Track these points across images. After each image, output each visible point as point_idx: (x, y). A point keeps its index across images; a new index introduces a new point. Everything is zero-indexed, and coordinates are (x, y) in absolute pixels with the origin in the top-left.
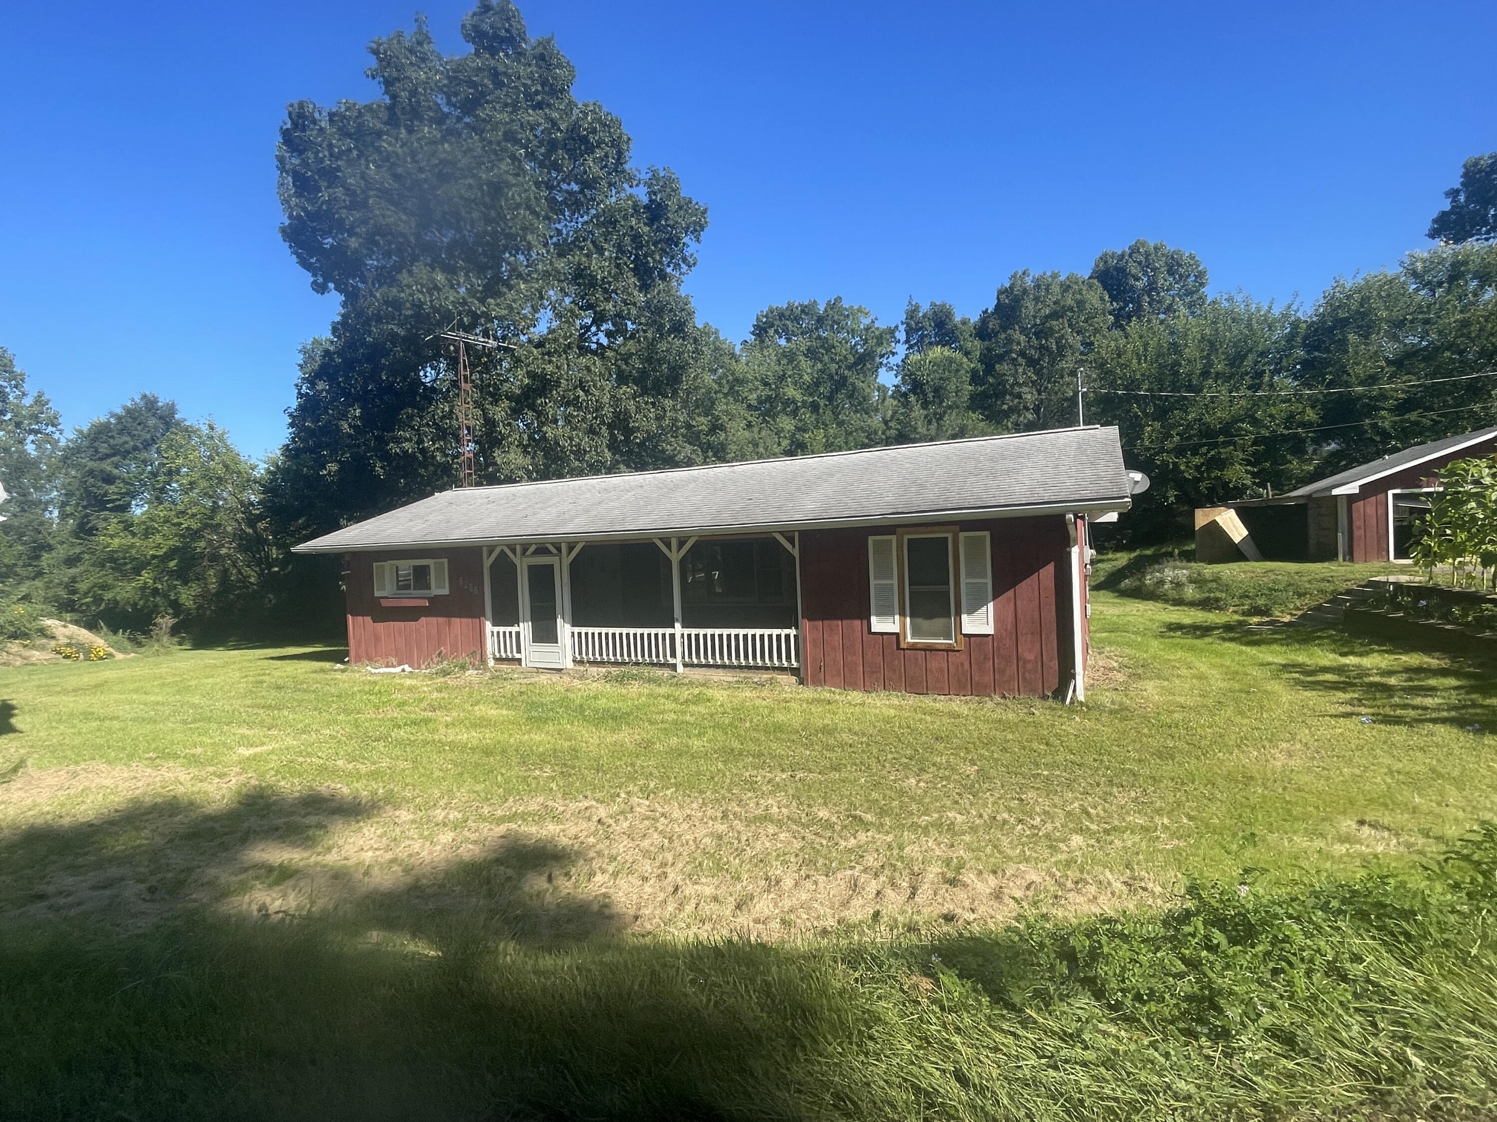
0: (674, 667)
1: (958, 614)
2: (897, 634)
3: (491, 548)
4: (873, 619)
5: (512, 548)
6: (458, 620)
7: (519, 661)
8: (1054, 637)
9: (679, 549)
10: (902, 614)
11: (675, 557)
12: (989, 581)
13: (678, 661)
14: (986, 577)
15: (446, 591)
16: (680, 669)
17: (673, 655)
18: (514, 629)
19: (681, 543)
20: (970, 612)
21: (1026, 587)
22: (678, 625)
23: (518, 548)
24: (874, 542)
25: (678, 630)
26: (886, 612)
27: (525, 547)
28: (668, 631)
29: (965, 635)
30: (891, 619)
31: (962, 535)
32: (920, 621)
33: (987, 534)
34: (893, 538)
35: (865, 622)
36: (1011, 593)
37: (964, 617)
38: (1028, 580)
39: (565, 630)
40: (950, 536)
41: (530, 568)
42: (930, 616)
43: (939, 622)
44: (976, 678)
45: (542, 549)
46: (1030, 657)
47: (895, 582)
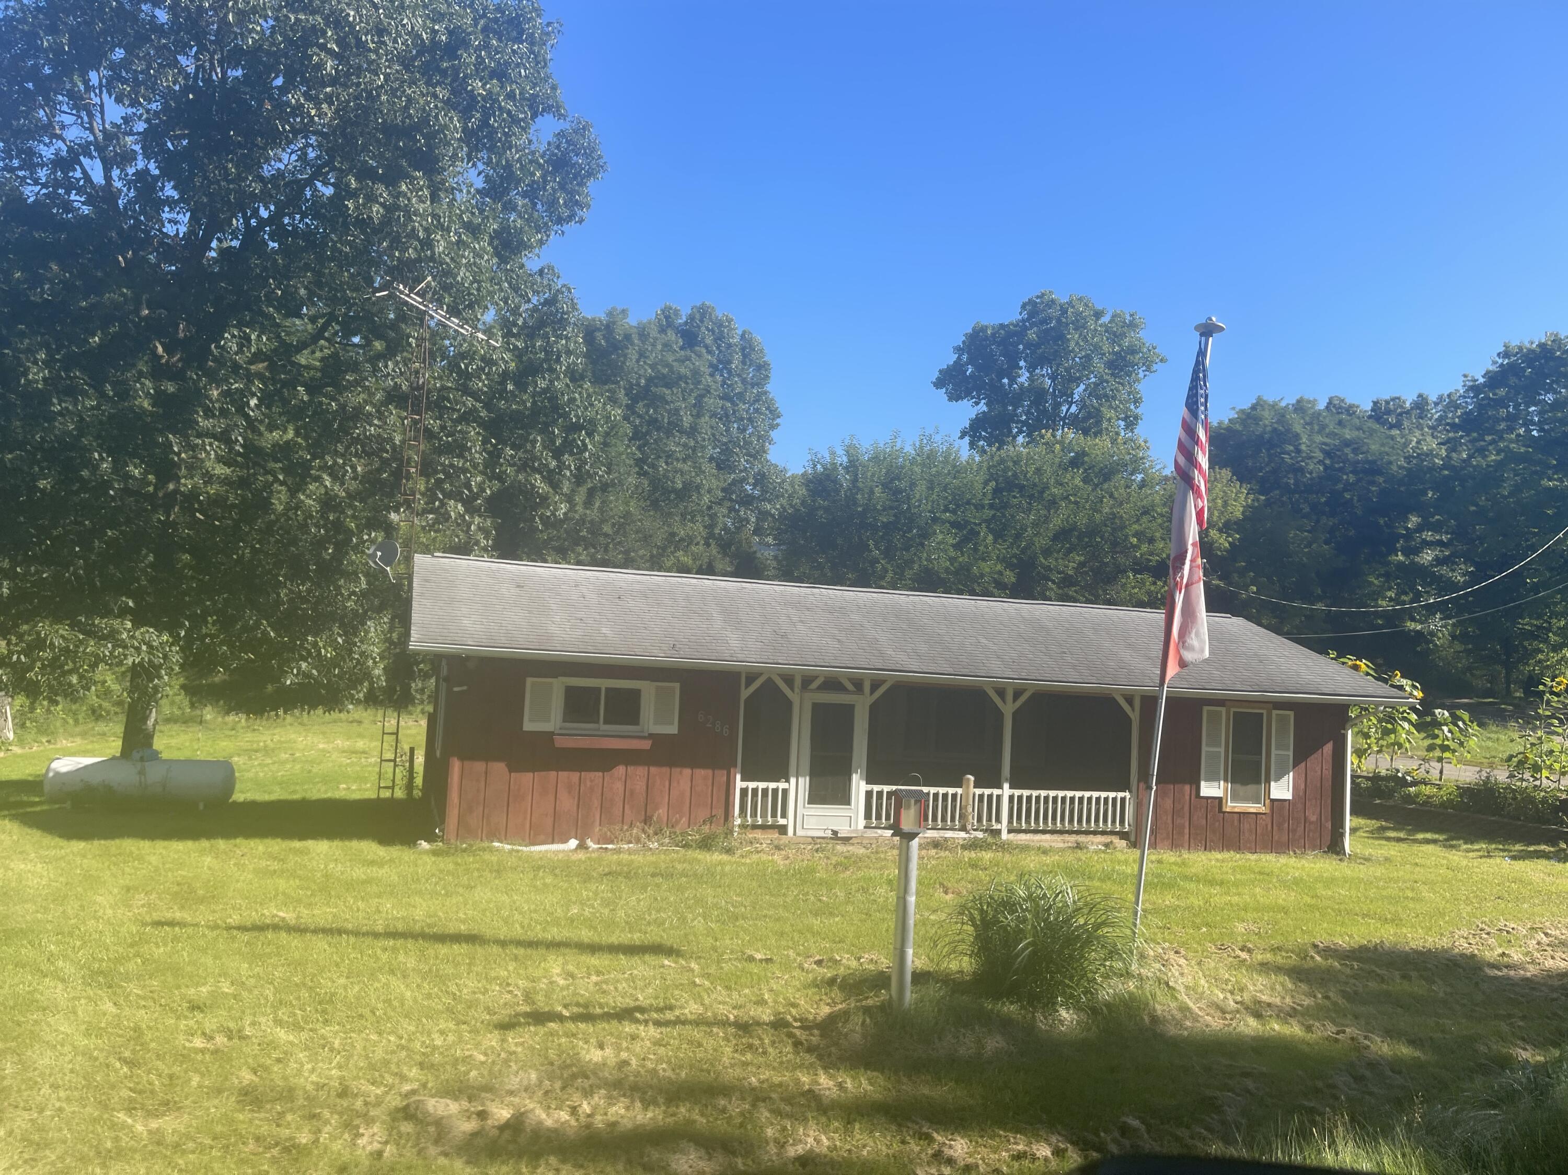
0: (999, 832)
1: (1268, 781)
2: (1220, 799)
3: (751, 677)
4: (1203, 784)
5: (788, 679)
6: (687, 772)
7: (783, 830)
8: (1329, 801)
9: (1014, 700)
10: (1226, 780)
11: (1008, 709)
12: (1291, 753)
13: (1004, 826)
14: (1288, 750)
15: (673, 729)
16: (1005, 836)
17: (998, 820)
18: (782, 785)
19: (1017, 694)
20: (1277, 779)
21: (1314, 761)
22: (1006, 786)
23: (798, 682)
24: (1208, 711)
25: (1006, 791)
26: (1213, 778)
27: (808, 680)
28: (996, 792)
29: (1273, 801)
30: (1216, 784)
31: (1275, 712)
32: (1238, 786)
33: (1291, 714)
34: (1223, 710)
35: (1194, 787)
36: (1303, 764)
37: (1272, 784)
38: (1315, 755)
39: (859, 787)
40: (1264, 712)
41: (816, 707)
42: (1245, 782)
43: (1251, 788)
44: (1276, 838)
45: (832, 684)
46: (1313, 818)
47: (1222, 750)
